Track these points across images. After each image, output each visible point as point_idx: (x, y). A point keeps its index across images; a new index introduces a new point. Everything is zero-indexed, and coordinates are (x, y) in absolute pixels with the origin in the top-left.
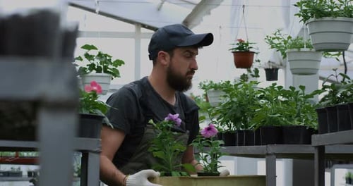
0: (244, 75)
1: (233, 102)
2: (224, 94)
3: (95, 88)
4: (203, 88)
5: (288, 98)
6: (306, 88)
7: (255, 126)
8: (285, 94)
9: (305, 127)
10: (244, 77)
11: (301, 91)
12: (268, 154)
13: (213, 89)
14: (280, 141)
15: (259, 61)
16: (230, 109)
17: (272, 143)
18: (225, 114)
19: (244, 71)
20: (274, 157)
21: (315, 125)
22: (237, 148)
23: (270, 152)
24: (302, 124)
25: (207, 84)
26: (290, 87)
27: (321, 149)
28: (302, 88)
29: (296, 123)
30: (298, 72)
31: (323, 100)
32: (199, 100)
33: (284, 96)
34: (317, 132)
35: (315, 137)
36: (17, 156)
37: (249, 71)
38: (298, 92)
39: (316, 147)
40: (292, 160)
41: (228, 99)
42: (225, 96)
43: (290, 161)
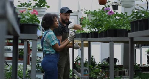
0: (103, 7)
1: (97, 19)
3: (35, 13)
4: (86, 14)
5: (120, 17)
6: (128, 13)
7: (105, 29)
8: (119, 15)
9: (126, 30)
10: (103, 9)
11: (125, 15)
12: (110, 41)
13: (90, 14)
14: (116, 35)
15: (110, 2)
16: (95, 22)
17: (112, 36)
18: (93, 24)
19: (103, 6)
20: (113, 42)
21: (130, 29)
22: (99, 39)
23: (111, 40)
24: (125, 28)
25: (88, 12)
26: (121, 13)
27: (132, 39)
28: (126, 13)
29: (122, 28)
30: (125, 7)
31: (133, 18)
33: (119, 16)
34: (129, 31)
35: (129, 34)
36: (8, 42)
37: (106, 6)
39: (129, 38)
41: (95, 18)
42: (94, 17)
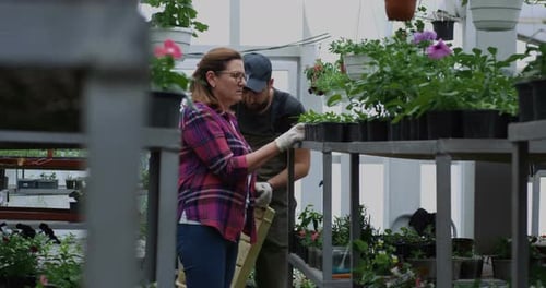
0: (400, 30)
1: (385, 72)
2: (369, 60)
3: (171, 50)
4: (337, 52)
5: (470, 66)
6: (498, 51)
7: (418, 110)
8: (466, 60)
9: (496, 112)
10: (401, 34)
11: (490, 57)
12: (439, 154)
13: (352, 53)
14: (458, 133)
15: (423, 9)
16: (379, 83)
17: (445, 136)
18: (372, 92)
19: (400, 25)
20: (449, 157)
21: (513, 109)
22: (392, 145)
23: (442, 151)
24: (493, 107)
25: (342, 45)
26: (474, 50)
27: (523, 145)
28: (493, 50)
29: (483, 105)
30: (485, 27)
31: (527, 69)
32: (330, 69)
33: (464, 63)
34: (515, 119)
35: (512, 127)
36: (49, 157)
37: (409, 25)
38: (485, 57)
39: (514, 143)
40: (473, 162)
41: (377, 69)
42: (372, 64)
43: (471, 165)
